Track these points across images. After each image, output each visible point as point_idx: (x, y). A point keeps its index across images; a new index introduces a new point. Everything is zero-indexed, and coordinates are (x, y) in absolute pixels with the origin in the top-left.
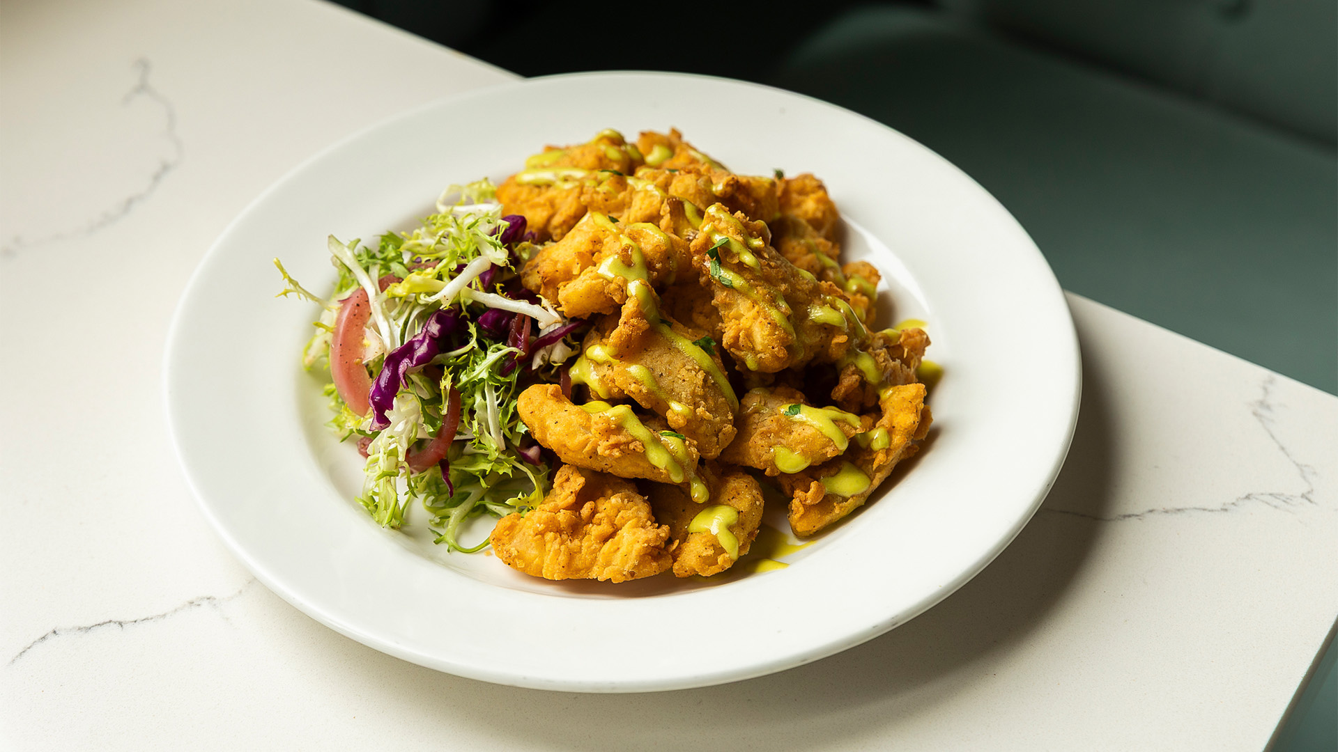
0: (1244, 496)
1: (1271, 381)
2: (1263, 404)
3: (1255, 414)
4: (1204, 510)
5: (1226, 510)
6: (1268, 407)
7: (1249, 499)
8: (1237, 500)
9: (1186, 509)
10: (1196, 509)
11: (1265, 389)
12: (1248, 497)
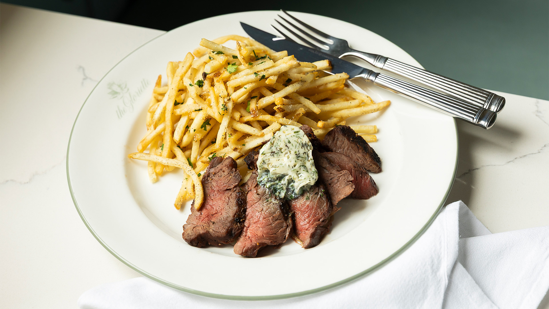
0: (544, 146)
1: (538, 102)
2: (537, 111)
3: (537, 115)
4: (533, 154)
5: (540, 152)
6: (540, 112)
7: (546, 146)
8: (542, 147)
9: (527, 155)
10: (530, 154)
11: (537, 106)
12: (545, 146)
